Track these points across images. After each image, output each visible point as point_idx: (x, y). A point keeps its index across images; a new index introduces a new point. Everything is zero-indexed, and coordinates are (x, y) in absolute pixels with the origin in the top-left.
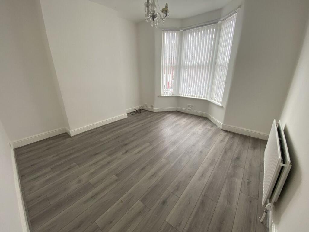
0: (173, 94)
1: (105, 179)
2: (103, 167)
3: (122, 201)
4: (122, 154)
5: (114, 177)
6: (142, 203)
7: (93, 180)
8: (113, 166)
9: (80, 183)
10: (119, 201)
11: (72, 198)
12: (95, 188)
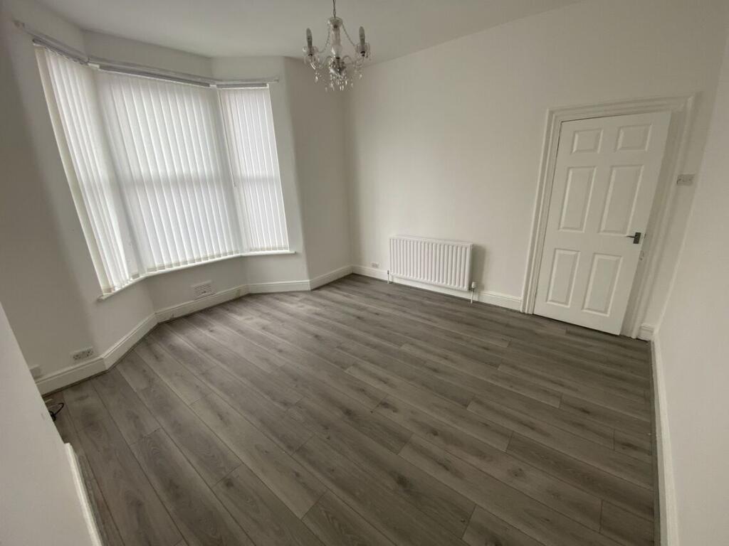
0: (134, 277)
1: (484, 424)
2: (451, 440)
3: (511, 387)
4: (395, 410)
5: (472, 408)
6: (500, 367)
7: (500, 445)
8: (441, 419)
9: (520, 470)
10: (513, 390)
11: (558, 465)
12: (513, 432)
